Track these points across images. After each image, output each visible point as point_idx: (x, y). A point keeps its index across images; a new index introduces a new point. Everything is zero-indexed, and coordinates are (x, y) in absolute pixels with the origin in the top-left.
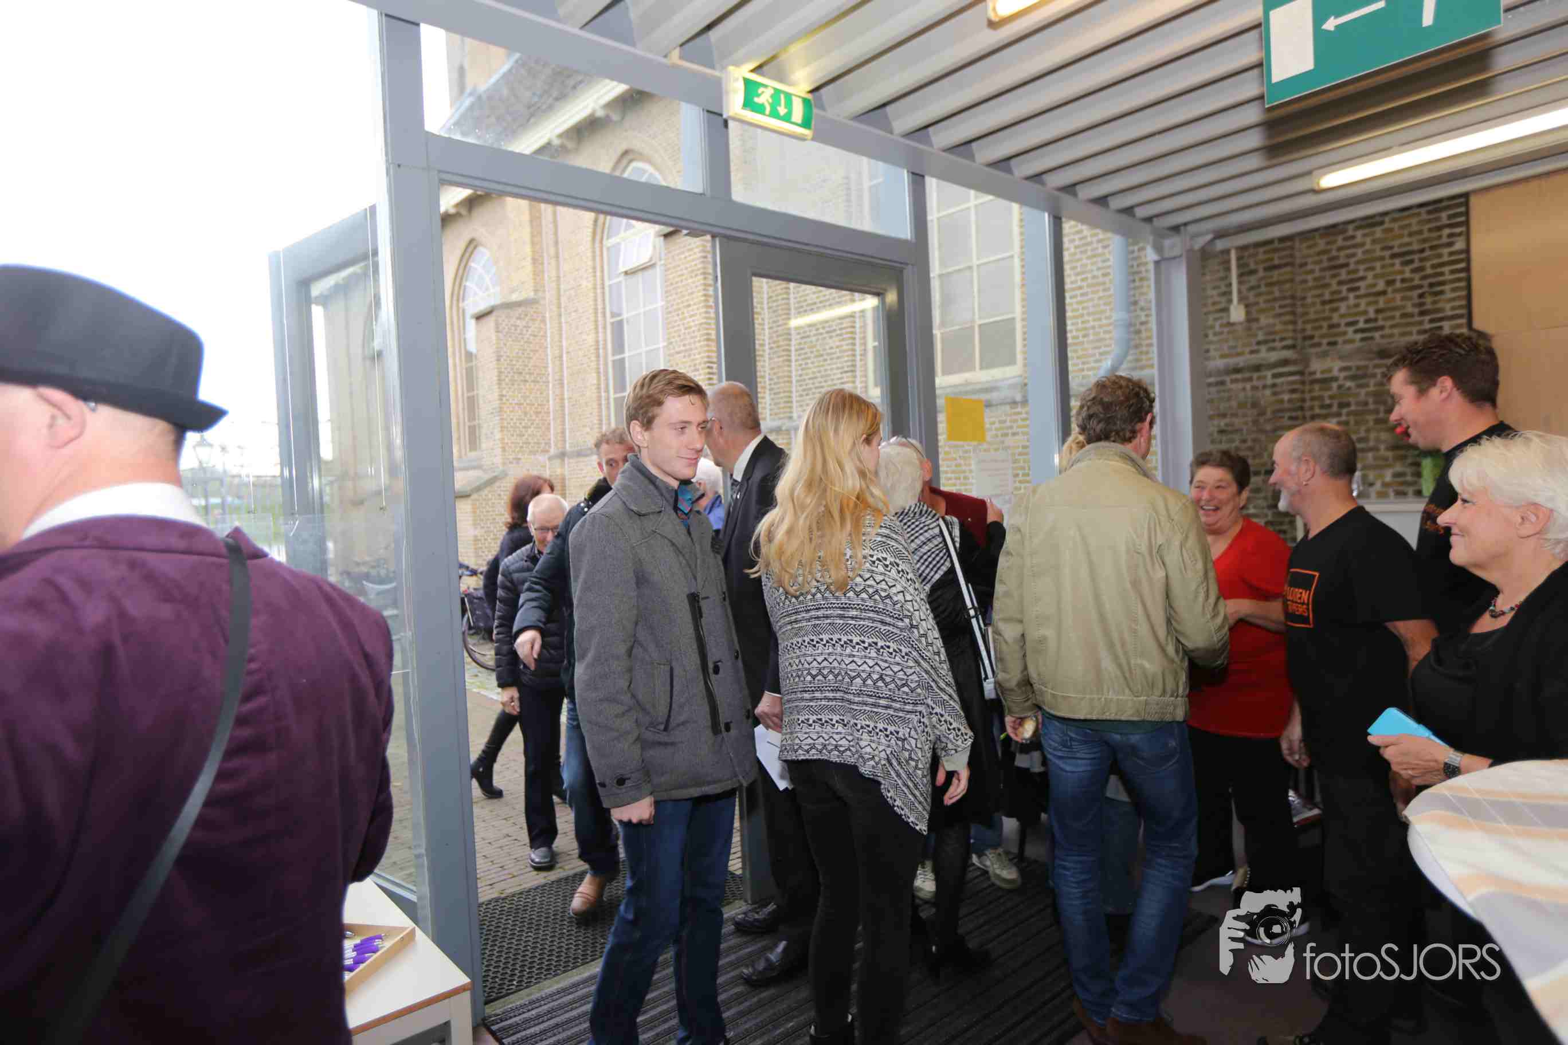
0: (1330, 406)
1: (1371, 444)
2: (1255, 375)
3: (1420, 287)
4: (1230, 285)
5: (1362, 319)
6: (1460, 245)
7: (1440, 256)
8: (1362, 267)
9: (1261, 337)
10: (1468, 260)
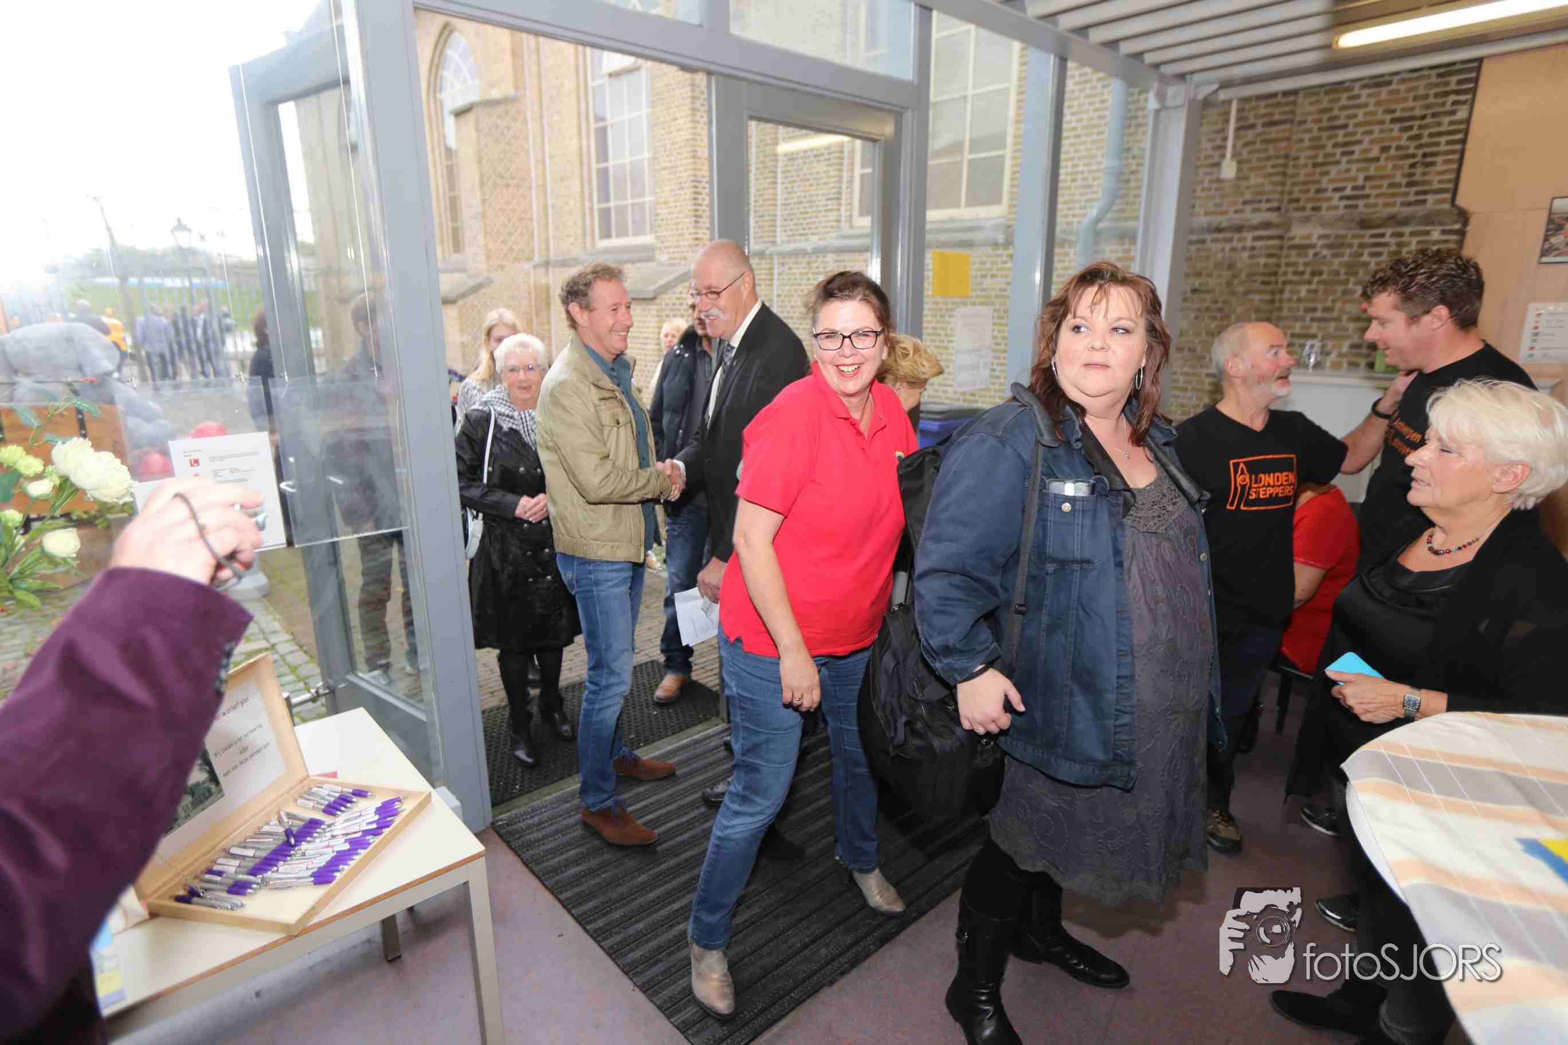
0: (1302, 273)
1: (1335, 314)
2: (1236, 236)
3: (1414, 156)
4: (1225, 139)
5: (1350, 185)
6: (1462, 114)
7: (1439, 124)
8: (1361, 130)
9: (1248, 196)
10: (1466, 132)
